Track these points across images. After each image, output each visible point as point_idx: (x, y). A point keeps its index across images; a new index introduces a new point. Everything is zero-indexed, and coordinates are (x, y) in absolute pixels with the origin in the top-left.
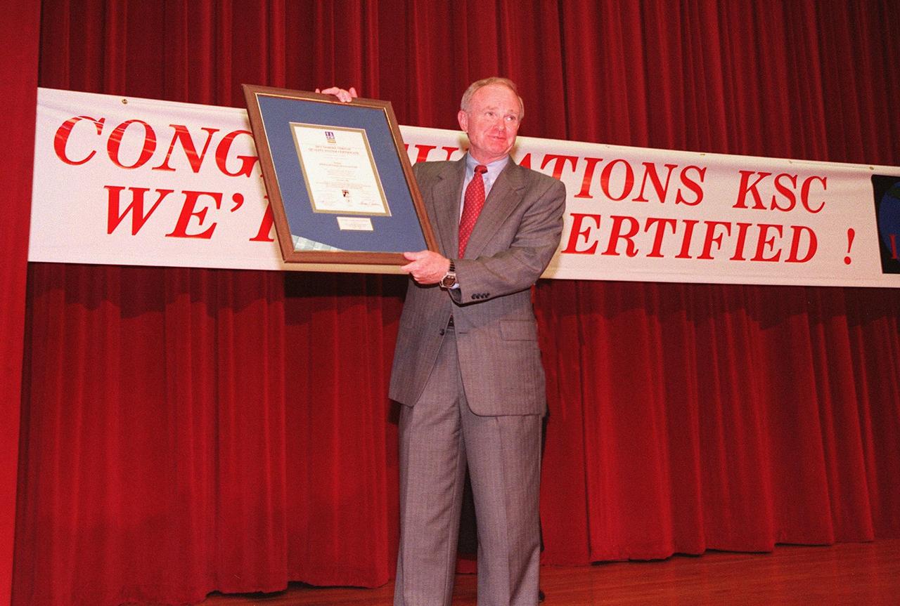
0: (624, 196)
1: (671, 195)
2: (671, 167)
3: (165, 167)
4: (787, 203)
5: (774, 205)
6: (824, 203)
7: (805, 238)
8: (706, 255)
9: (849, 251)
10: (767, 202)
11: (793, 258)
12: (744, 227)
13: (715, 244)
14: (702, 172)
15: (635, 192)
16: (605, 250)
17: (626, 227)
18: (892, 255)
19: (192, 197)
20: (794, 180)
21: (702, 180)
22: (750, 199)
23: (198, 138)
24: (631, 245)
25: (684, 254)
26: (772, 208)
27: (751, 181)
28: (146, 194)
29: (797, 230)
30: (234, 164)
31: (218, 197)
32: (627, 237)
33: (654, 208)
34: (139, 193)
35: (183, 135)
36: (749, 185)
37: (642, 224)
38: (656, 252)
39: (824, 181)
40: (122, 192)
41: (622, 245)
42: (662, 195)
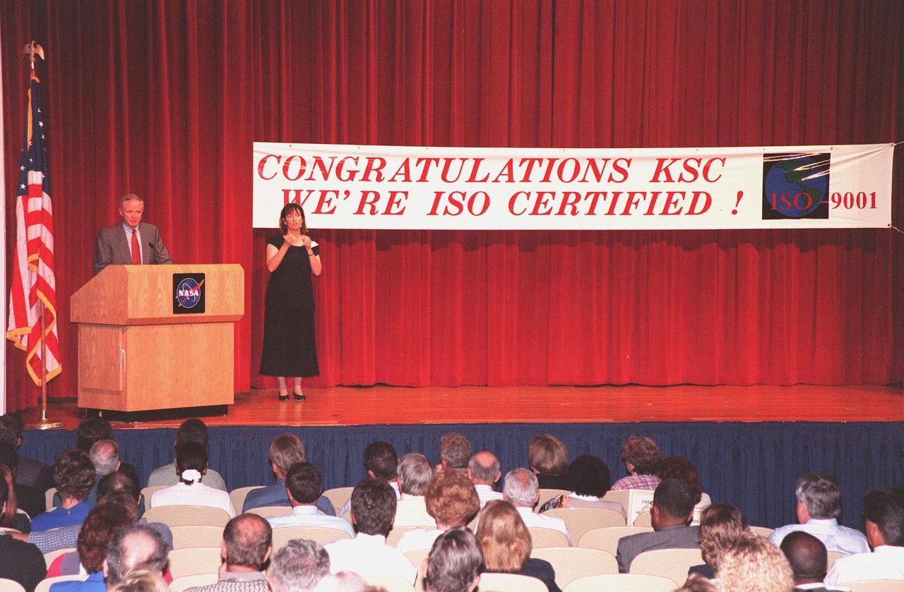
0: (572, 179)
1: (605, 177)
2: (606, 160)
3: (311, 179)
4: (691, 176)
5: (681, 179)
6: (720, 175)
7: (702, 200)
8: (626, 212)
9: (737, 206)
10: (675, 177)
11: (691, 212)
12: (655, 195)
13: (633, 206)
14: (629, 162)
15: (580, 177)
16: (557, 212)
17: (572, 198)
18: (772, 207)
19: (324, 193)
20: (699, 161)
21: (628, 167)
22: (662, 176)
23: (327, 163)
24: (574, 208)
25: (611, 212)
26: (679, 181)
27: (664, 165)
28: (302, 193)
29: (697, 194)
30: (345, 175)
31: (337, 193)
32: (572, 204)
33: (593, 185)
34: (298, 192)
35: (319, 161)
36: (663, 168)
37: (583, 196)
38: (591, 212)
39: (723, 161)
40: (290, 192)
41: (568, 209)
42: (598, 177)
